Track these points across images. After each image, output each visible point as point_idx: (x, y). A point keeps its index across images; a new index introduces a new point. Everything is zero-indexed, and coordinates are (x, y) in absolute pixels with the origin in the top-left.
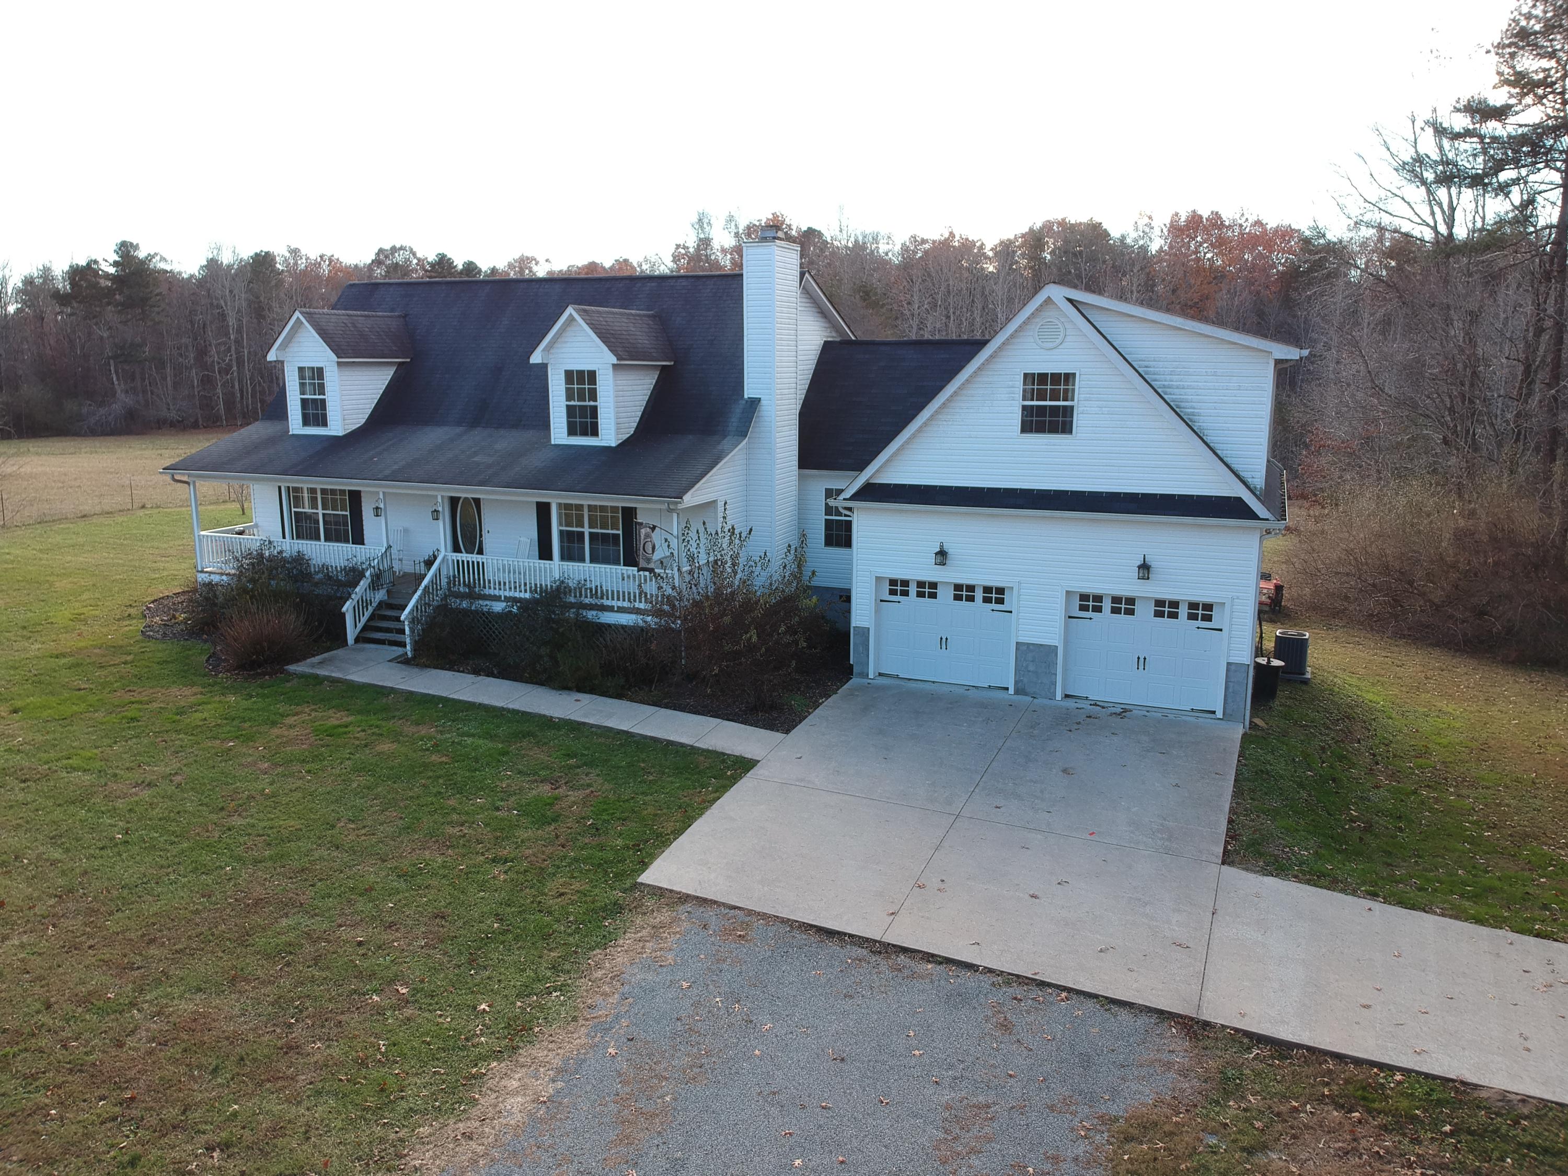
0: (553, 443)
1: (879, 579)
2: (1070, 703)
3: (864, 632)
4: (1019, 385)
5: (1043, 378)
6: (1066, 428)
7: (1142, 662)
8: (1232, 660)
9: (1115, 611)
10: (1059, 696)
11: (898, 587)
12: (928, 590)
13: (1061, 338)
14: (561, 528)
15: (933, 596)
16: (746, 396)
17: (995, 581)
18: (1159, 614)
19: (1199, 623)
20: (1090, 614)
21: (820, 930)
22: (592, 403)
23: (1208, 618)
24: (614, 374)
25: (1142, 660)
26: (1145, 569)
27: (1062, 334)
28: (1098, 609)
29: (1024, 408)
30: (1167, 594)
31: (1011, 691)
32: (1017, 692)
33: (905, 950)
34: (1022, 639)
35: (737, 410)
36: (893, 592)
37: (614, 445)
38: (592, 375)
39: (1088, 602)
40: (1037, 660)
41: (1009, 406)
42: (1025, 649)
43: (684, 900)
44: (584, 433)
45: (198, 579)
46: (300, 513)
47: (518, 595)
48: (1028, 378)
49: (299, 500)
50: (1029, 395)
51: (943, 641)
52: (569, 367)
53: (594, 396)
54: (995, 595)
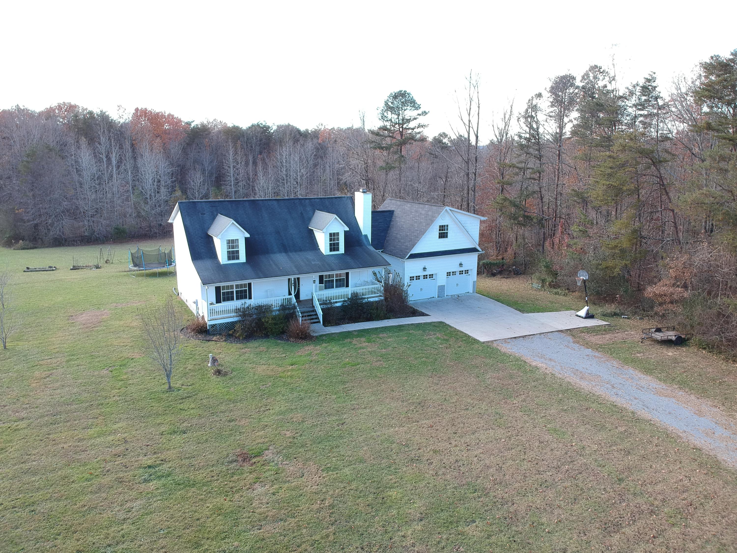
0: (323, 254)
1: (409, 277)
2: (447, 297)
3: (407, 290)
4: (438, 228)
5: (443, 226)
6: (447, 237)
7: (457, 285)
8: (473, 281)
9: (453, 275)
10: (445, 296)
11: (412, 278)
12: (418, 278)
13: (446, 217)
14: (325, 280)
15: (419, 279)
16: (363, 234)
17: (430, 273)
18: (460, 274)
19: (467, 274)
20: (449, 276)
22: (337, 242)
26: (461, 265)
29: (439, 233)
32: (438, 297)
34: (439, 285)
36: (411, 280)
37: (344, 253)
38: (338, 234)
39: (449, 274)
40: (441, 288)
41: (436, 233)
42: (439, 287)
43: (492, 341)
44: (334, 250)
45: (209, 323)
46: (224, 292)
47: (339, 300)
48: (440, 226)
49: (224, 288)
50: (440, 230)
51: (421, 289)
52: (331, 232)
53: (338, 239)
54: (431, 276)
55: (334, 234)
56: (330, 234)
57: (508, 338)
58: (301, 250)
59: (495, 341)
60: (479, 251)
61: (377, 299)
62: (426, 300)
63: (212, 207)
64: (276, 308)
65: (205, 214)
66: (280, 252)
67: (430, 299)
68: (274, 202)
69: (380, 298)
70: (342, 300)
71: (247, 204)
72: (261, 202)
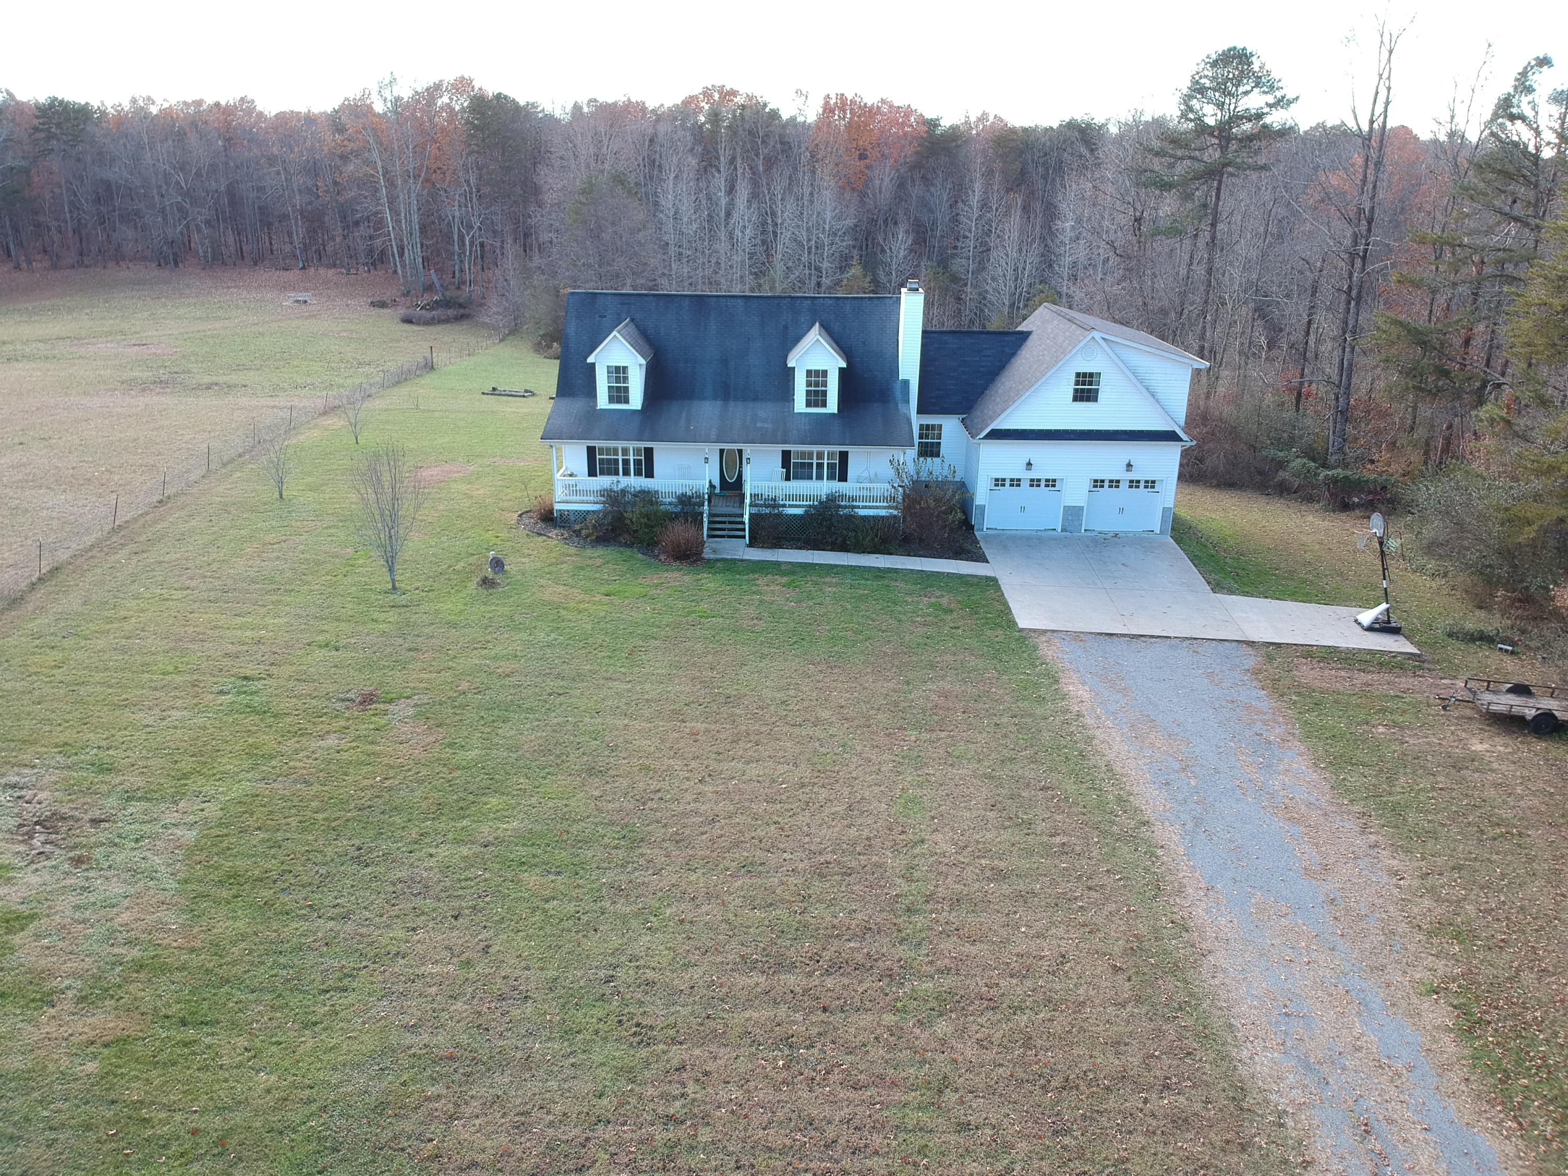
0: (795, 411)
1: (990, 479)
2: (1088, 534)
4: (1073, 378)
5: (1085, 375)
6: (1096, 400)
7: (1121, 510)
8: (1165, 506)
9: (1110, 487)
10: (1083, 531)
11: (999, 482)
12: (1016, 482)
13: (1097, 355)
14: (796, 461)
15: (1019, 485)
16: (900, 378)
17: (1051, 475)
18: (1131, 487)
19: (1149, 490)
20: (1098, 489)
21: (1106, 634)
22: (822, 388)
23: (1153, 487)
24: (839, 372)
26: (1129, 466)
27: (1095, 353)
28: (1102, 486)
29: (1075, 389)
30: (1136, 477)
31: (1059, 530)
32: (1063, 531)
33: (1142, 636)
34: (1066, 504)
36: (997, 485)
37: (836, 412)
38: (825, 373)
39: (1098, 483)
40: (1073, 514)
41: (1068, 388)
42: (1067, 509)
43: (1045, 632)
44: (816, 405)
45: (557, 507)
46: (603, 459)
47: (801, 503)
48: (1078, 375)
49: (601, 451)
50: (1077, 383)
51: (1023, 509)
52: (809, 368)
53: (825, 384)
54: (1051, 483)
55: (817, 373)
56: (809, 373)
57: (1091, 633)
58: (756, 399)
59: (1054, 631)
60: (1181, 440)
61: (883, 513)
62: (1029, 532)
63: (622, 304)
64: (668, 500)
65: (605, 317)
66: (715, 398)
67: (1039, 533)
68: (739, 301)
69: (891, 511)
70: (808, 503)
71: (687, 302)
72: (715, 300)
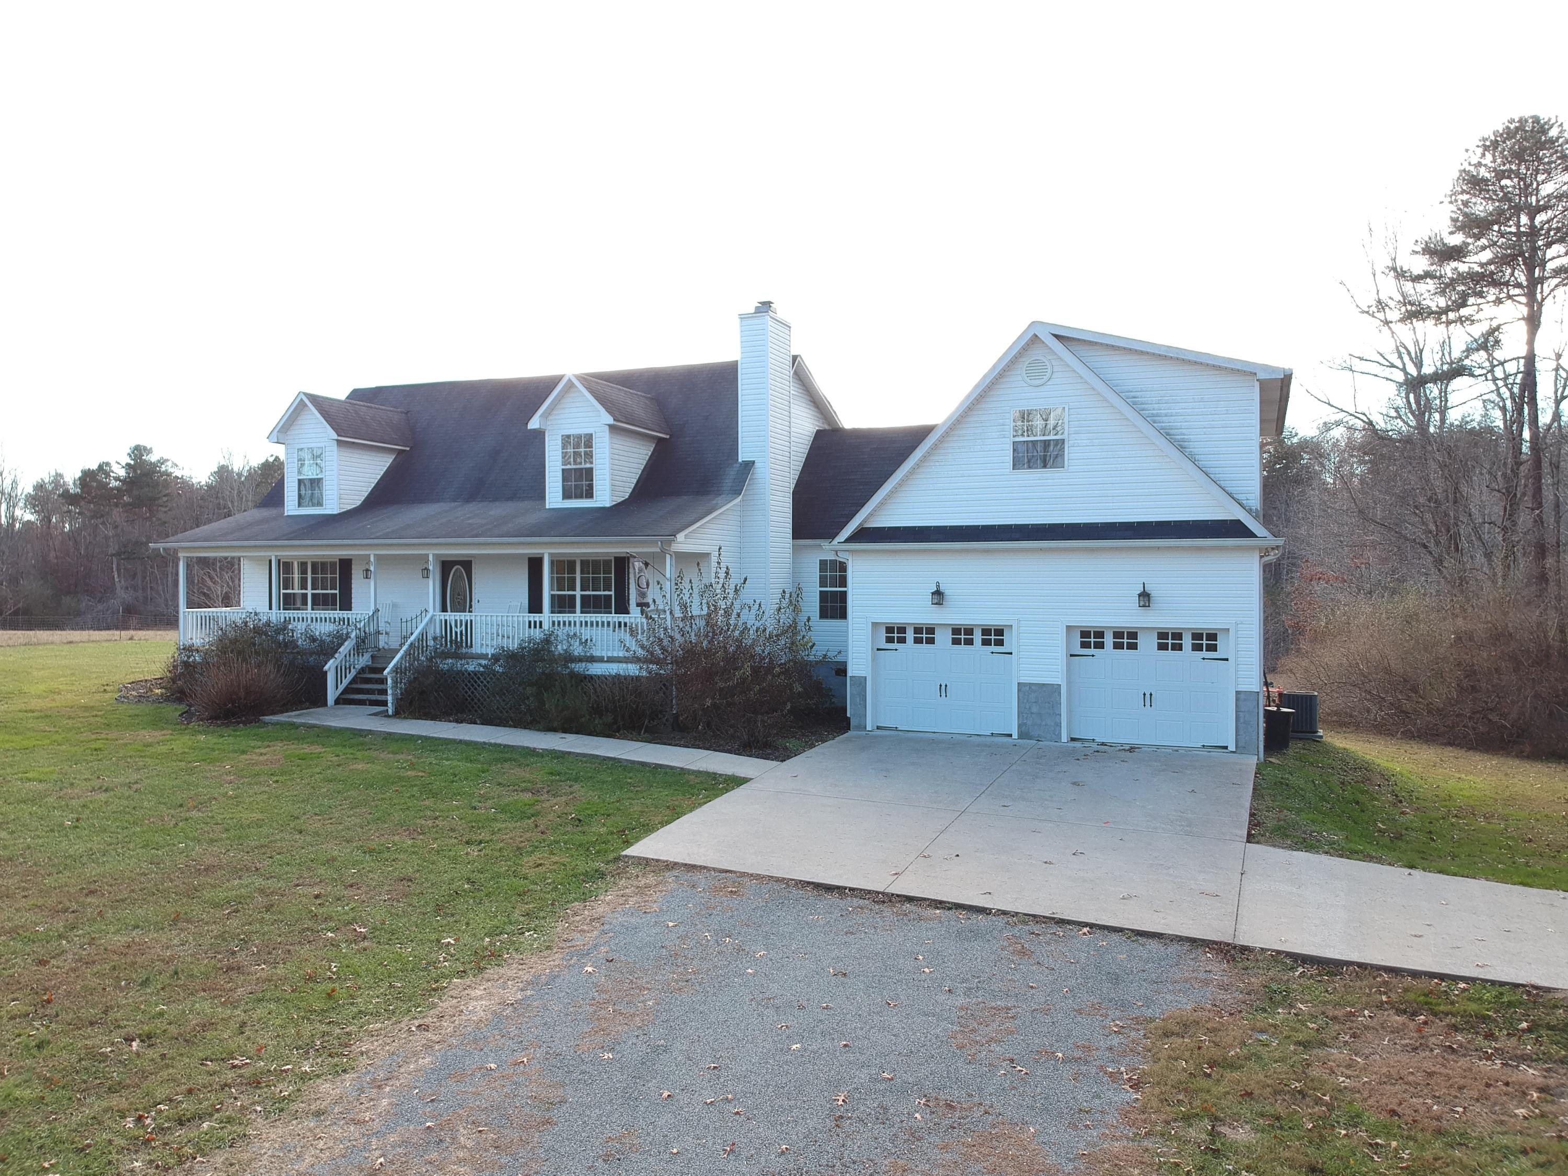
0: (547, 507)
1: (875, 625)
2: (1078, 745)
3: (861, 682)
4: (1009, 422)
5: (1032, 415)
6: (1058, 462)
7: (1148, 699)
8: (1242, 688)
9: (1118, 646)
10: (1064, 738)
11: (894, 634)
12: (925, 635)
13: (1048, 374)
14: (553, 593)
15: (931, 641)
16: (740, 460)
17: (993, 619)
18: (1163, 647)
19: (1205, 654)
20: (1092, 651)
22: (588, 466)
23: (1212, 648)
24: (611, 438)
25: (1148, 696)
26: (1145, 597)
27: (1049, 370)
28: (1100, 646)
29: (1015, 444)
30: (1170, 622)
31: (1015, 736)
32: (1021, 736)
34: (1024, 680)
35: (732, 472)
36: (890, 640)
37: (609, 505)
38: (589, 438)
39: (1090, 638)
40: (1040, 700)
41: (1001, 444)
42: (1028, 690)
43: (671, 867)
44: (578, 495)
46: (289, 595)
48: (1020, 416)
50: (1018, 431)
51: (945, 689)
52: (566, 433)
53: (590, 457)
54: (994, 636)
55: (577, 439)
56: (566, 439)
63: (404, 395)
66: (452, 500)
67: (972, 738)
